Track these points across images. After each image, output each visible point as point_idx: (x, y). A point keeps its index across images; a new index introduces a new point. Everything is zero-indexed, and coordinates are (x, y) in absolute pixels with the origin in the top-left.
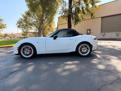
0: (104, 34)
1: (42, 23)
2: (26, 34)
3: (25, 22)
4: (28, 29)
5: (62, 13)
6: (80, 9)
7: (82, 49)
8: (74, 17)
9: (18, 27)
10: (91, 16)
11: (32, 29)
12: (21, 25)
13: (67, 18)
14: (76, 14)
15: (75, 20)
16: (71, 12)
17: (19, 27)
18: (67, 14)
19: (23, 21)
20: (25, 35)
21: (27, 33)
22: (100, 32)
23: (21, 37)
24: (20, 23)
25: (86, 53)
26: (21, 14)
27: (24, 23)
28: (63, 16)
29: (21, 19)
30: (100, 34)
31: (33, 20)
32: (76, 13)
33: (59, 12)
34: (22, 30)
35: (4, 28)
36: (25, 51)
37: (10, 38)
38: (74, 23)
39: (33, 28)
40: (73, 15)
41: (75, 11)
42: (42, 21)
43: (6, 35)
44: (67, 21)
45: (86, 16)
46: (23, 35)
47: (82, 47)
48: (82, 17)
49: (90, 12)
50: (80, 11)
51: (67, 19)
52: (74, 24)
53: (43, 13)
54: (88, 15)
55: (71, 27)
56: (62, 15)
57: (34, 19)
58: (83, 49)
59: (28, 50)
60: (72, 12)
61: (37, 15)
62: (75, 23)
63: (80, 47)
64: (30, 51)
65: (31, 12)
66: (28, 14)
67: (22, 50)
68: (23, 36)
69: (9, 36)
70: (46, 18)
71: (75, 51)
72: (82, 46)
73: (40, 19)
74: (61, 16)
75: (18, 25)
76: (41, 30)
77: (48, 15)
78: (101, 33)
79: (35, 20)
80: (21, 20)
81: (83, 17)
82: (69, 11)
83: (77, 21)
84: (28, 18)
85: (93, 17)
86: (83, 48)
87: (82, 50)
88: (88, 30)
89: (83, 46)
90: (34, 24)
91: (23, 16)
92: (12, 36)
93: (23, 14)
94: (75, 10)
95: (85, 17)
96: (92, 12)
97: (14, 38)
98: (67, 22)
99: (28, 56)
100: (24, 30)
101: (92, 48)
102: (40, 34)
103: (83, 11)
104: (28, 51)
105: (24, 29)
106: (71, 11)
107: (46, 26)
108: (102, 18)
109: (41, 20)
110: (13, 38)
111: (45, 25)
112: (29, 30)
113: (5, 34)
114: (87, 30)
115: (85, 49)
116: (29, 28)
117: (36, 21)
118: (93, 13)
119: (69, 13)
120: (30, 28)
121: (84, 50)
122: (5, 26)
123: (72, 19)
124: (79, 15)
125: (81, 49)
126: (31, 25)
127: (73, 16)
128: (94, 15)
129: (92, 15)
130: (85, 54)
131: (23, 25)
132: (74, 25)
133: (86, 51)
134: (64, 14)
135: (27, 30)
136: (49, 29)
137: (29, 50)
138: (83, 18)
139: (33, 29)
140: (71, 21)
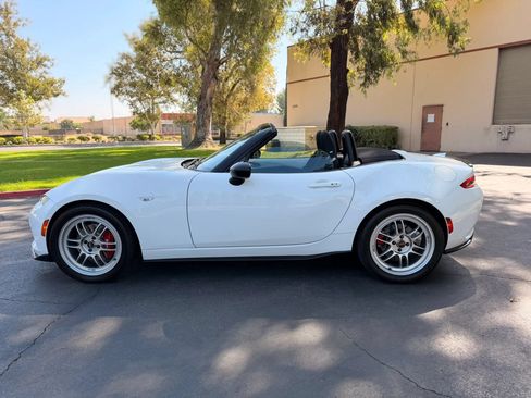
0: (510, 133)
1: (215, 77)
2: (149, 125)
3: (141, 71)
4: (156, 101)
5: (304, 26)
6: (391, 8)
7: (389, 240)
8: (361, 48)
9: (112, 92)
10: (451, 43)
11: (173, 101)
12: (126, 85)
13: (330, 51)
14: (372, 30)
15: (369, 61)
16: (349, 25)
17: (116, 90)
18: (329, 31)
19: (133, 66)
20: (143, 128)
21: (154, 118)
22: (490, 121)
23: (124, 138)
24: (120, 75)
25: (411, 262)
26: (126, 35)
27: (138, 74)
28: (311, 40)
29: (125, 57)
30: (487, 130)
31: (176, 63)
32: (370, 29)
33: (289, 24)
34: (132, 104)
35: (56, 95)
36: (79, 241)
37: (79, 142)
38: (363, 75)
39: (176, 96)
40: (360, 38)
41: (369, 17)
42: (212, 65)
43: (66, 126)
44: (329, 64)
45: (422, 41)
46: (135, 126)
47: (390, 229)
48: (402, 44)
49: (442, 23)
50: (393, 16)
51: (329, 59)
52: (362, 81)
53: (220, 29)
54: (433, 34)
55: (347, 93)
56: (306, 39)
57: (179, 55)
58: (396, 238)
59: (94, 238)
60: (355, 20)
61: (190, 39)
62: (367, 78)
63: (378, 230)
64: (104, 246)
65: (164, 26)
66: (154, 33)
67: (66, 238)
68: (137, 132)
69: (79, 132)
70: (230, 52)
71: (350, 249)
72: (393, 223)
73: (202, 56)
74: (301, 44)
75: (114, 82)
76: (209, 108)
77: (240, 37)
78: (494, 123)
79: (185, 63)
80: (124, 62)
81: (407, 48)
82: (337, 20)
83: (376, 64)
84: (155, 50)
85: (456, 45)
86: (393, 233)
87: (388, 246)
88: (427, 109)
89: (399, 222)
90: (178, 79)
91: (133, 41)
92: (90, 130)
93: (131, 36)
94: (369, 13)
95: (417, 46)
96: (457, 20)
97: (96, 139)
98: (328, 72)
99: (97, 270)
100: (138, 104)
101: (449, 235)
102: (204, 125)
103: (409, 15)
104: (97, 242)
105: (140, 100)
106: (351, 17)
107: (233, 87)
108: (502, 49)
109: (208, 63)
110: (92, 141)
111: (229, 84)
112: (160, 105)
113: (63, 122)
114: (425, 108)
115: (406, 240)
116: (160, 95)
117: (189, 65)
118: (462, 27)
119: (339, 27)
120: (164, 98)
121: (401, 245)
122: (60, 86)
123: (350, 55)
124: (389, 37)
125: (385, 238)
126: (168, 83)
127: (355, 41)
128: (462, 38)
129: (453, 35)
130: (404, 265)
131: (133, 85)
132: (363, 84)
133: (410, 255)
134: (312, 31)
135: (154, 104)
136: (245, 102)
137: (103, 239)
138: (404, 53)
139: (176, 101)
140: (349, 65)
